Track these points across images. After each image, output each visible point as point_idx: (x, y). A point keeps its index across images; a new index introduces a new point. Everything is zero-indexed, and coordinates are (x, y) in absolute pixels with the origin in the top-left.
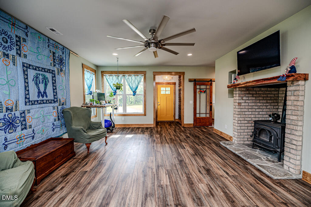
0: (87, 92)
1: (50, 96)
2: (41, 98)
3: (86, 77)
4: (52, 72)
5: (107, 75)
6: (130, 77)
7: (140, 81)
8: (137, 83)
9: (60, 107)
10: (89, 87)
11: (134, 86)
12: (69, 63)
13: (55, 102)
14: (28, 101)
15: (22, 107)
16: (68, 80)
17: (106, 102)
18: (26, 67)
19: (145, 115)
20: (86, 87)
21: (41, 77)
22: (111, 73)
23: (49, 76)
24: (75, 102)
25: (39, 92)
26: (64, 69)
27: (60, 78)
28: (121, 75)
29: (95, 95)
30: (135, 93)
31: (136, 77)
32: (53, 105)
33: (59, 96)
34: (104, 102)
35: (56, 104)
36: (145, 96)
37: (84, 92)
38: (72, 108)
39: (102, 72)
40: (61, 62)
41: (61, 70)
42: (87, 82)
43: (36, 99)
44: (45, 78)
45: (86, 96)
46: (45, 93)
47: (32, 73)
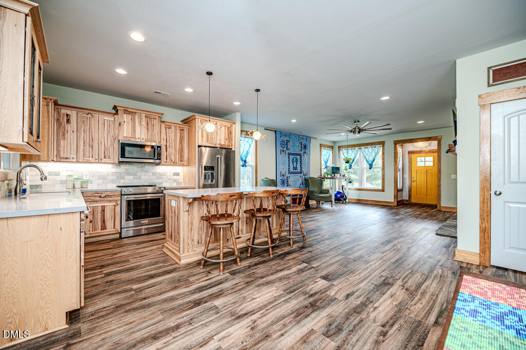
0: (323, 167)
1: (299, 170)
2: (294, 171)
3: (323, 153)
4: (300, 155)
5: (344, 149)
6: (367, 149)
7: (378, 153)
8: (374, 156)
9: (304, 177)
10: (326, 163)
11: (371, 159)
12: (310, 146)
13: (301, 173)
14: (290, 172)
15: (287, 175)
16: (309, 159)
17: (340, 175)
18: (289, 154)
19: (383, 190)
20: (323, 162)
21: (295, 159)
22: (348, 147)
23: (298, 157)
24: (314, 174)
25: (294, 167)
26: (306, 152)
27: (305, 158)
28: (357, 148)
29: (330, 169)
30: (371, 166)
31: (373, 148)
32: (299, 175)
33: (303, 170)
34: (339, 175)
35: (302, 175)
36: (383, 169)
37: (321, 166)
38: (310, 178)
39: (339, 147)
40: (305, 147)
41: (305, 153)
42: (324, 158)
43: (292, 171)
44: (297, 159)
45: (322, 170)
46: (296, 167)
47: (291, 157)
